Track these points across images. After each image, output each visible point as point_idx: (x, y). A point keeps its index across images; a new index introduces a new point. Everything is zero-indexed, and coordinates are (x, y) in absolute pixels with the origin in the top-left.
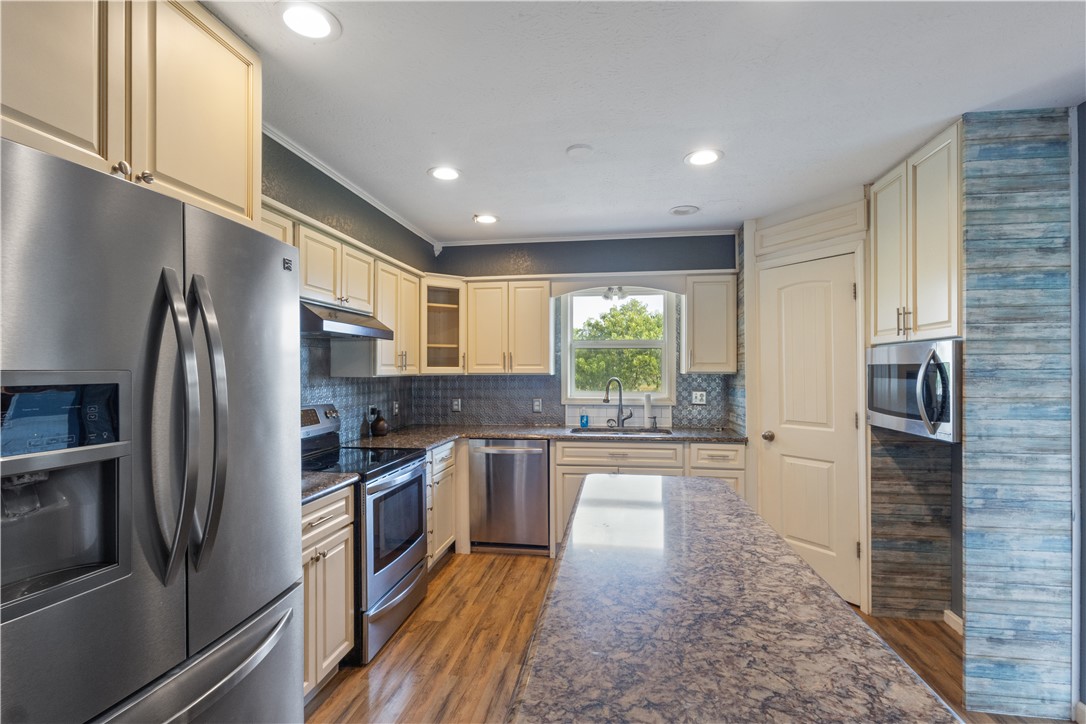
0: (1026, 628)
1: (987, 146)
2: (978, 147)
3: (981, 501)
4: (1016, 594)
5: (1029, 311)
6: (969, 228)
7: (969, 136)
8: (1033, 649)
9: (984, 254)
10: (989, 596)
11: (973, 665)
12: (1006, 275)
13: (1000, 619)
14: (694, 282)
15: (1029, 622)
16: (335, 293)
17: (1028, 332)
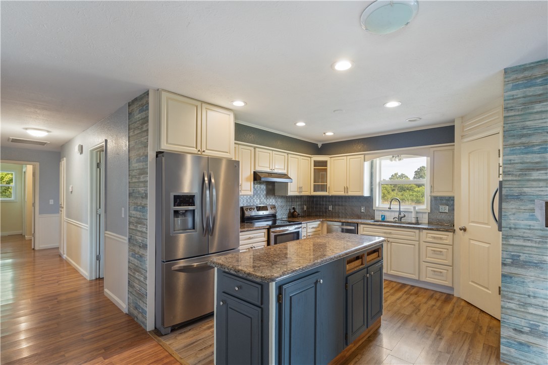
0: (537, 328)
1: (517, 83)
2: (511, 85)
3: (511, 260)
4: (531, 310)
5: (543, 165)
6: (505, 125)
7: (506, 80)
8: (542, 340)
9: (514, 137)
10: (514, 308)
11: (504, 340)
12: (527, 147)
13: (521, 321)
14: (434, 151)
15: (539, 326)
16: (270, 167)
17: (541, 176)
